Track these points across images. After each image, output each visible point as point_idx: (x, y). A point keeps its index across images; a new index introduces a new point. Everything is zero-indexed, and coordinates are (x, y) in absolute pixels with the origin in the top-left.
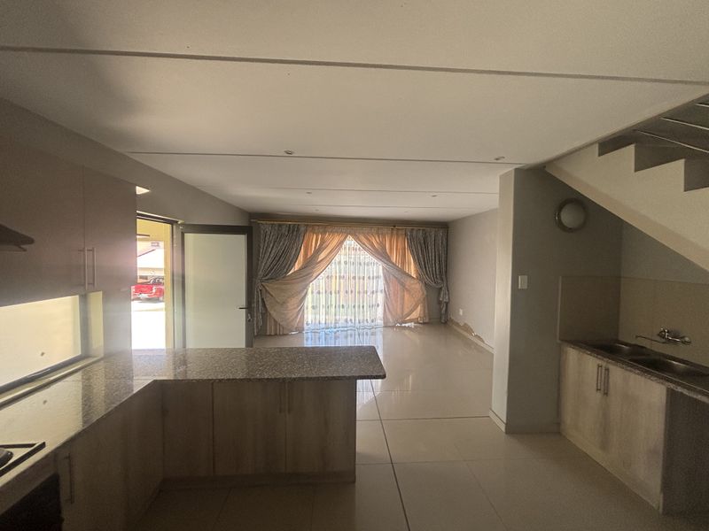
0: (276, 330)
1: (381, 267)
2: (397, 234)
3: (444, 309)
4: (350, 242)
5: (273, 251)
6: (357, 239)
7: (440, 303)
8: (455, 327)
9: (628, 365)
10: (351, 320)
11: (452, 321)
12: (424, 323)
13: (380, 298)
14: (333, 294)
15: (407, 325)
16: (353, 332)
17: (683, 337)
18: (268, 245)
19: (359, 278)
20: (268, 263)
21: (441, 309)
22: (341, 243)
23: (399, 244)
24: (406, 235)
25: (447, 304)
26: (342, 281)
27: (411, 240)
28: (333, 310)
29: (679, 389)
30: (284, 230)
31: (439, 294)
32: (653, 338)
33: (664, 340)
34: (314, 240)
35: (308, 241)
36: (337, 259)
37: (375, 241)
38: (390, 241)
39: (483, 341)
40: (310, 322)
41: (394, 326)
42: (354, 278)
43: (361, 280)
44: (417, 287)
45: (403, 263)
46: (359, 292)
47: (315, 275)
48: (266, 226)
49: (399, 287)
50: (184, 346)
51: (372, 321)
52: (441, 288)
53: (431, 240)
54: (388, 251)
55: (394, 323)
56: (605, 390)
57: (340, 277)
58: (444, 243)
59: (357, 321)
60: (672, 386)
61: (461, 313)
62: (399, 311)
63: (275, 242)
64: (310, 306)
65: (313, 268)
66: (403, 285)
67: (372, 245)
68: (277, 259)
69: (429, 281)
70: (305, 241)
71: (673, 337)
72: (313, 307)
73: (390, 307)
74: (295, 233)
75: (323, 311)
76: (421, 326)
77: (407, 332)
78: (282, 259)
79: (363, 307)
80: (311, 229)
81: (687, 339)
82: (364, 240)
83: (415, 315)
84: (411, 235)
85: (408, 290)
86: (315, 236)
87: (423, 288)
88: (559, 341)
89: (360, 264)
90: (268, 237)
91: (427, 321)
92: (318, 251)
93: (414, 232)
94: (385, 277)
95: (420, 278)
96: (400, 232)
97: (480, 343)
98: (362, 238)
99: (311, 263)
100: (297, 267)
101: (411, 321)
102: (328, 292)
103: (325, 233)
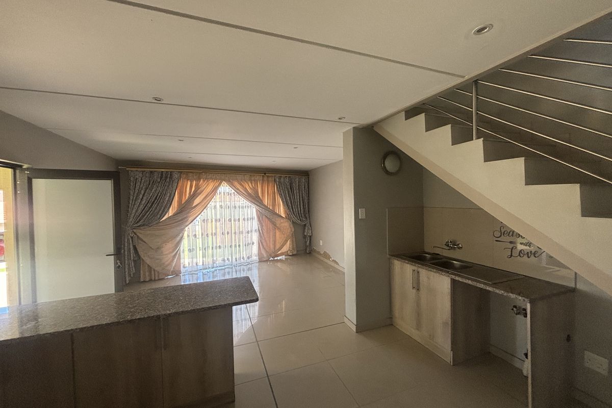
0: (150, 275)
1: (254, 210)
2: (268, 181)
3: (308, 242)
4: (225, 188)
5: (145, 198)
6: (232, 185)
7: (305, 237)
8: (317, 255)
9: (430, 267)
10: (228, 259)
11: (315, 251)
12: (293, 255)
13: (255, 237)
14: (210, 237)
15: (279, 258)
16: (230, 270)
17: (458, 245)
18: (139, 192)
19: (235, 220)
20: (139, 211)
21: (306, 242)
22: (216, 189)
23: (270, 189)
24: (275, 181)
25: (310, 237)
26: (218, 224)
27: (280, 185)
28: (210, 251)
29: (457, 278)
30: (156, 177)
31: (304, 229)
32: (443, 247)
33: (448, 248)
34: (188, 187)
35: (182, 187)
36: (212, 204)
37: (249, 186)
38: (262, 187)
39: (338, 265)
40: (187, 264)
41: (267, 261)
42: (230, 220)
43: (237, 222)
44: (286, 225)
45: (274, 205)
46: (235, 233)
47: (190, 219)
48: (135, 173)
49: (271, 226)
50: (34, 301)
51: (248, 258)
52: (305, 225)
53: (295, 186)
54: (260, 195)
55: (268, 257)
56: (417, 287)
57: (216, 220)
58: (306, 187)
59: (234, 260)
60: (453, 277)
61: (321, 244)
62: (272, 246)
63: (146, 189)
64: (186, 250)
65: (189, 213)
66: (274, 224)
67: (246, 190)
68: (149, 205)
69: (295, 219)
70: (179, 188)
71: (453, 245)
72: (190, 250)
73: (264, 244)
74: (168, 180)
75: (199, 253)
76: (290, 257)
77: (279, 265)
78: (155, 206)
79: (239, 246)
80: (185, 176)
81: (460, 245)
82: (238, 186)
83: (286, 248)
84: (280, 182)
85: (279, 229)
86: (189, 183)
87: (291, 226)
88: (388, 256)
89: (235, 207)
90: (138, 184)
91: (295, 253)
92: (193, 196)
93: (282, 180)
94: (258, 218)
95: (288, 218)
96: (270, 179)
97: (336, 266)
98: (236, 184)
99: (186, 209)
100: (171, 212)
101: (282, 254)
102: (205, 235)
103: (199, 179)
